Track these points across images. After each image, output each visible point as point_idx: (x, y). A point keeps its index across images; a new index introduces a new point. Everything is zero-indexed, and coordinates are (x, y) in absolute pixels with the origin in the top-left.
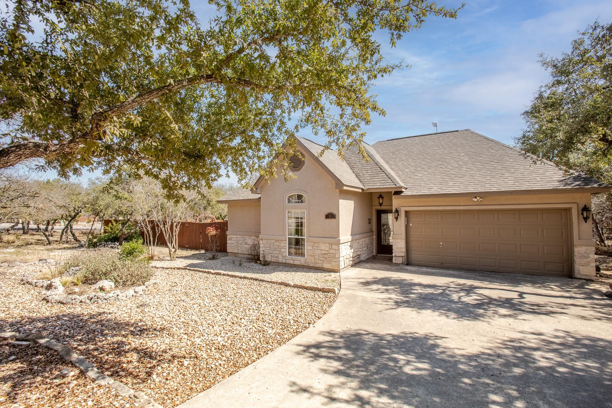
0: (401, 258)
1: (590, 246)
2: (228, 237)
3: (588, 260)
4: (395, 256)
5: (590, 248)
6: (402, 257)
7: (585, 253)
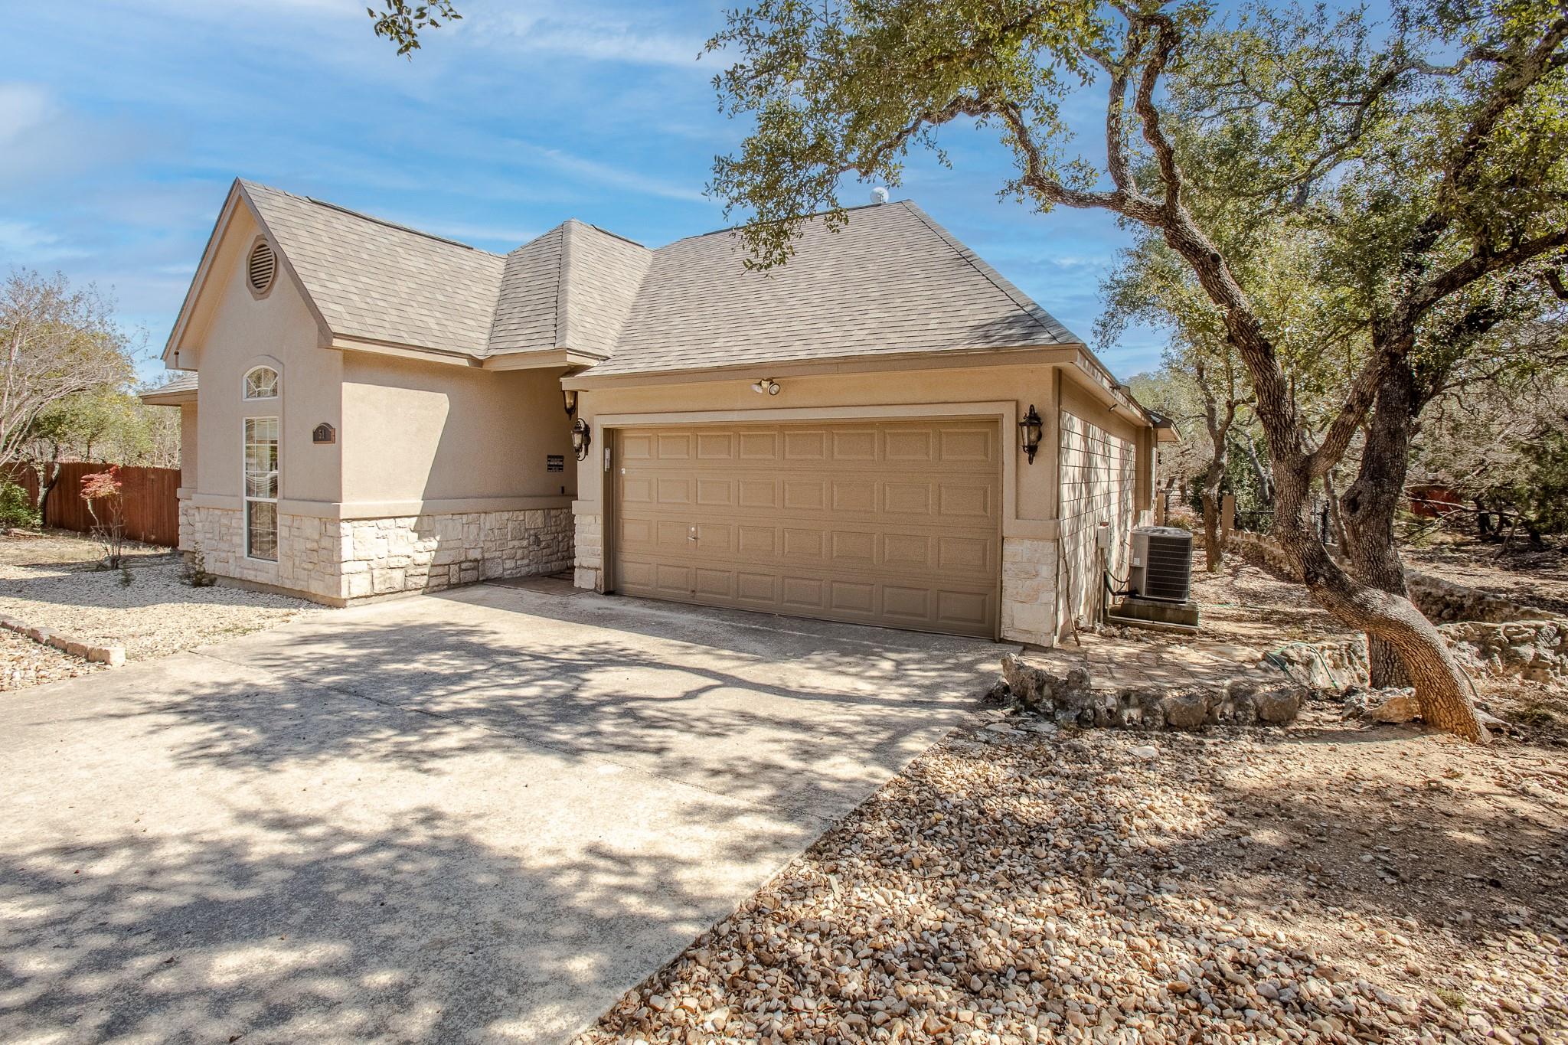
0: (593, 573)
1: (1041, 539)
2: (181, 504)
3: (1035, 583)
4: (581, 567)
5: (1041, 543)
6: (597, 569)
7: (1029, 561)
